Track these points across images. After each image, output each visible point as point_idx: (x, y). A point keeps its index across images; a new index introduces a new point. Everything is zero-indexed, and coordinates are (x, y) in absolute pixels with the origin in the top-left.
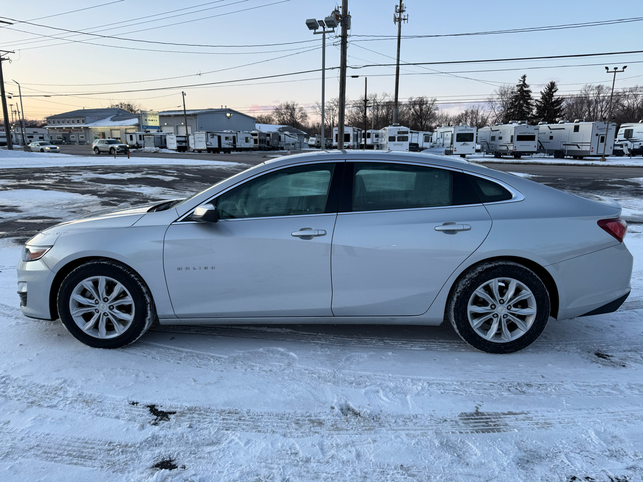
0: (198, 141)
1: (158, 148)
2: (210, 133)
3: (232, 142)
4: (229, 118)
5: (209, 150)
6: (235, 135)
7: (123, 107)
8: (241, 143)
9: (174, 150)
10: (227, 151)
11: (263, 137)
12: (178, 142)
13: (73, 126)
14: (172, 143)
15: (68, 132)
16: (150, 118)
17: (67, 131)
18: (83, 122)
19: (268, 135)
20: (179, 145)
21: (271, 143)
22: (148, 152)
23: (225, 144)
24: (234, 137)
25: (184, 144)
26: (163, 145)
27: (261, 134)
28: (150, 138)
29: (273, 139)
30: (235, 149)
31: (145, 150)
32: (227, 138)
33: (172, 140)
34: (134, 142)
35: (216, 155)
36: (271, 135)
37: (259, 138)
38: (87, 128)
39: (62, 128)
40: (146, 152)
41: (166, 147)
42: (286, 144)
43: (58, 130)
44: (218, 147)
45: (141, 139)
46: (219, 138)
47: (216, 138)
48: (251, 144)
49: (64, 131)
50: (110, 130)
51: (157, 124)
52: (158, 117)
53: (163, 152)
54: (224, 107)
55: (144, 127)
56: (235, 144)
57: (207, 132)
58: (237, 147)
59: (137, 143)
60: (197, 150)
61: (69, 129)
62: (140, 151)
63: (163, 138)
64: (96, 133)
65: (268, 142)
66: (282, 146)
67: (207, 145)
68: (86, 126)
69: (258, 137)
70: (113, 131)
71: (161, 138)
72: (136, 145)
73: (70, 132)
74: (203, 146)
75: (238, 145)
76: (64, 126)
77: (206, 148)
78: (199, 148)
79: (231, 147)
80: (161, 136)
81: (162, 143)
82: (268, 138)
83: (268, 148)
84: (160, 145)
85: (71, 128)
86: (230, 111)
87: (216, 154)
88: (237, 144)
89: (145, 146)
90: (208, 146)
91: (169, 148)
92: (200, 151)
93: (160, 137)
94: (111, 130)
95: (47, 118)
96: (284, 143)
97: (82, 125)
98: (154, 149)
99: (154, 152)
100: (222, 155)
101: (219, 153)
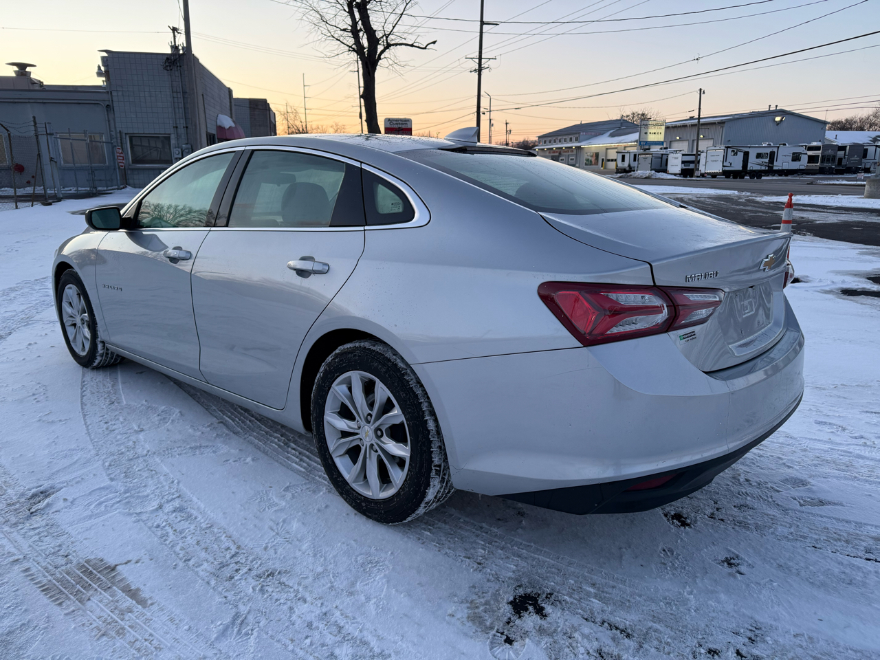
0: (712, 161)
1: (653, 172)
2: (731, 148)
3: (767, 160)
4: (778, 123)
5: (727, 174)
6: (775, 150)
7: (636, 118)
8: (783, 162)
9: (675, 175)
10: (756, 174)
11: (830, 152)
12: (683, 162)
13: (564, 145)
14: (675, 165)
15: (557, 154)
16: (651, 130)
17: (557, 152)
18: (576, 140)
19: (843, 148)
20: (684, 168)
21: (844, 162)
22: (638, 178)
23: (754, 164)
24: (772, 154)
25: (692, 166)
26: (663, 167)
27: (828, 147)
28: (646, 158)
29: (851, 154)
30: (770, 171)
31: (635, 175)
32: (759, 156)
33: (676, 160)
34: (626, 165)
35: (738, 183)
36: (848, 148)
37: (822, 153)
38: (579, 148)
39: (552, 149)
40: (635, 178)
41: (665, 171)
42: (875, 163)
43: (548, 151)
44: (741, 169)
45: (635, 160)
46: (746, 154)
47: (741, 155)
48: (803, 163)
49: (554, 152)
50: (605, 149)
51: (661, 138)
52: (663, 127)
53: (657, 177)
54: (773, 108)
55: (642, 143)
56: (773, 163)
57: (727, 147)
58: (775, 168)
59: (629, 166)
60: (708, 174)
61: (559, 150)
62: (628, 177)
63: (664, 157)
64: (588, 154)
65: (840, 160)
66: (868, 166)
67: (723, 166)
68: (578, 144)
69: (820, 152)
70: (609, 151)
71: (662, 158)
72: (628, 169)
73: (560, 153)
74: (717, 168)
75: (778, 165)
76: (554, 146)
77: (721, 171)
78: (711, 171)
79: (763, 168)
80: (662, 154)
81: (661, 165)
82: (841, 154)
83: (836, 170)
84: (658, 168)
85: (562, 148)
86: (783, 113)
87: (738, 179)
88: (775, 163)
89: (639, 168)
90: (724, 168)
91: (670, 172)
92: (714, 175)
93: (660, 156)
94: (607, 149)
95: (539, 137)
96: (872, 161)
97: (574, 145)
98: (648, 173)
99: (646, 178)
100: (747, 181)
101: (743, 178)
